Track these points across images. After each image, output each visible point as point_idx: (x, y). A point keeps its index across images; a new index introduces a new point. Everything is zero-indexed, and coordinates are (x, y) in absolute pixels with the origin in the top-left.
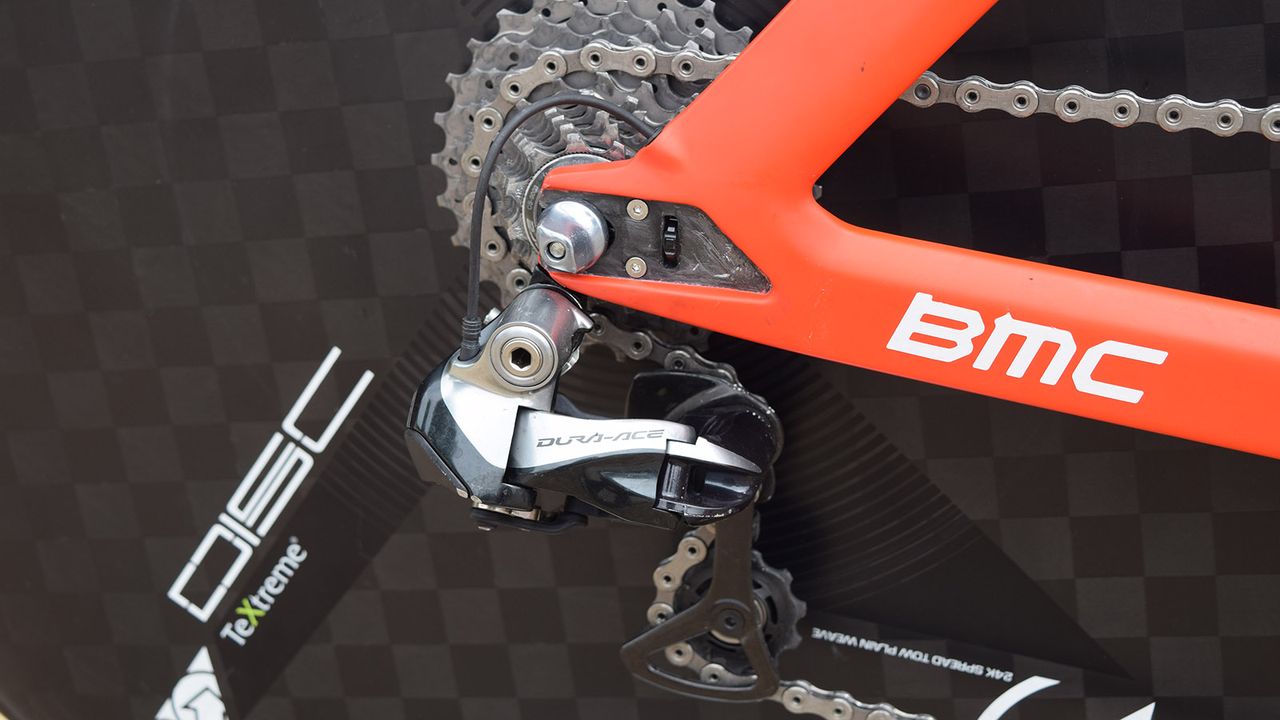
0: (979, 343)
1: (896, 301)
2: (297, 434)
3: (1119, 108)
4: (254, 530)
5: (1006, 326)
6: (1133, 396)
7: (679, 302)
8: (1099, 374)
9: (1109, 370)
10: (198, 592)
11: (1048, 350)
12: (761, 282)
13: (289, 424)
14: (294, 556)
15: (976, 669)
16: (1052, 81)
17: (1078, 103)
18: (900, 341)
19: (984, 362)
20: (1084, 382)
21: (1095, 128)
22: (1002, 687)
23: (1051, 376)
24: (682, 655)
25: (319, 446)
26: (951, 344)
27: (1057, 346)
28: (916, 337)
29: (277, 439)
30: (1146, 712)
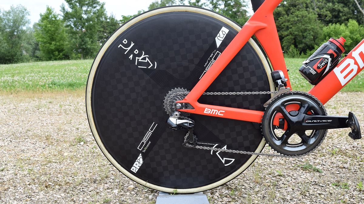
0: (211, 112)
1: (204, 109)
3: (219, 93)
4: (146, 141)
5: (213, 110)
6: (222, 115)
7: (187, 111)
9: (221, 113)
10: (140, 148)
11: (216, 112)
12: (194, 108)
13: (149, 130)
14: (150, 143)
15: (212, 144)
16: (214, 92)
17: (216, 93)
18: (205, 112)
19: (211, 113)
20: (219, 114)
21: (217, 95)
22: (214, 145)
23: (216, 114)
24: (187, 145)
25: (152, 132)
26: (209, 112)
29: (148, 131)
30: (226, 145)
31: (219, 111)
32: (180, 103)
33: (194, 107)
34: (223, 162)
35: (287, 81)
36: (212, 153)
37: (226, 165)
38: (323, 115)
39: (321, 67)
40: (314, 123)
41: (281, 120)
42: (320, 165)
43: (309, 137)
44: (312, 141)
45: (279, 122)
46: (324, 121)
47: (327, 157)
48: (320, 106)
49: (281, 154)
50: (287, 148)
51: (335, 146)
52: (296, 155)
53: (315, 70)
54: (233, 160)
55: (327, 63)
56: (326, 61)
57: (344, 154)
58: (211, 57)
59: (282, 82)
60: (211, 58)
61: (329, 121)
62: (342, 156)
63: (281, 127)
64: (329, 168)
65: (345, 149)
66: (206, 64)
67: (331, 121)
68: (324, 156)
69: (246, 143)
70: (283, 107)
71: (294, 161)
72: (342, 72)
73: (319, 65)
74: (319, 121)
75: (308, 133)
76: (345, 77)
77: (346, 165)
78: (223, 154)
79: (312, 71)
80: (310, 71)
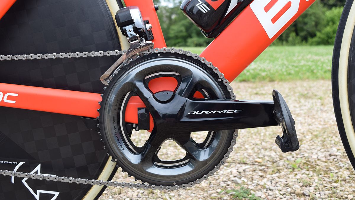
3: (9, 57)
6: (14, 102)
9: (9, 98)
15: (11, 163)
17: (3, 57)
20: (6, 100)
21: (5, 61)
23: (0, 100)
30: (40, 165)
31: (4, 93)
34: (37, 197)
35: (151, 28)
36: (13, 181)
38: (227, 98)
41: (143, 111)
42: (265, 191)
43: (201, 146)
44: (204, 156)
45: (138, 114)
46: (225, 111)
47: (283, 173)
48: (220, 80)
49: (143, 181)
52: (175, 183)
53: (208, 5)
54: (57, 194)
57: (312, 167)
59: (136, 30)
61: (236, 111)
62: (307, 172)
63: (142, 125)
64: (277, 196)
65: (316, 160)
67: (240, 111)
68: (279, 171)
69: (80, 160)
70: (140, 85)
71: (224, 182)
72: (267, 8)
74: (215, 112)
75: (199, 137)
76: (274, 20)
77: (306, 190)
79: (201, 6)
80: (197, 5)
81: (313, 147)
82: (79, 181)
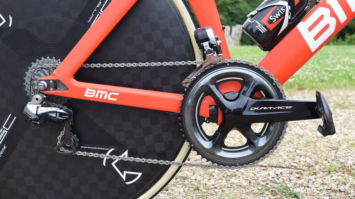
0: (95, 94)
1: (85, 90)
2: (5, 128)
3: (110, 65)
5: (99, 92)
6: (115, 99)
7: (58, 93)
8: (111, 97)
9: (112, 96)
11: (104, 94)
12: (68, 89)
13: (4, 127)
14: (5, 147)
15: (104, 149)
16: (102, 63)
17: (105, 65)
18: (86, 95)
19: (96, 97)
20: (109, 98)
21: (107, 68)
22: (107, 151)
23: (105, 98)
24: (62, 149)
25: (8, 129)
26: (92, 95)
27: (105, 94)
28: (88, 94)
29: (2, 129)
30: (127, 151)
31: (109, 93)
32: (45, 81)
33: (69, 87)
34: (124, 177)
35: (220, 44)
36: (104, 164)
37: (128, 183)
38: (279, 98)
39: (274, 20)
40: (263, 111)
41: (213, 108)
42: (303, 188)
43: (259, 135)
45: (210, 110)
46: (279, 108)
47: (319, 175)
48: (274, 84)
49: (213, 162)
50: (222, 154)
51: (338, 160)
52: (238, 164)
53: (265, 26)
54: (140, 174)
55: (284, 13)
56: (282, 11)
58: (98, 6)
59: (211, 45)
60: (99, 9)
61: (287, 108)
62: (343, 175)
63: (212, 119)
64: (314, 191)
65: (352, 165)
66: (91, 18)
67: (290, 107)
68: (315, 174)
69: (160, 147)
70: (213, 87)
71: (264, 181)
72: (310, 29)
73: (272, 18)
74: (271, 108)
76: (316, 38)
78: (123, 165)
79: (260, 27)
80: (257, 27)
81: (348, 154)
82: (162, 162)
